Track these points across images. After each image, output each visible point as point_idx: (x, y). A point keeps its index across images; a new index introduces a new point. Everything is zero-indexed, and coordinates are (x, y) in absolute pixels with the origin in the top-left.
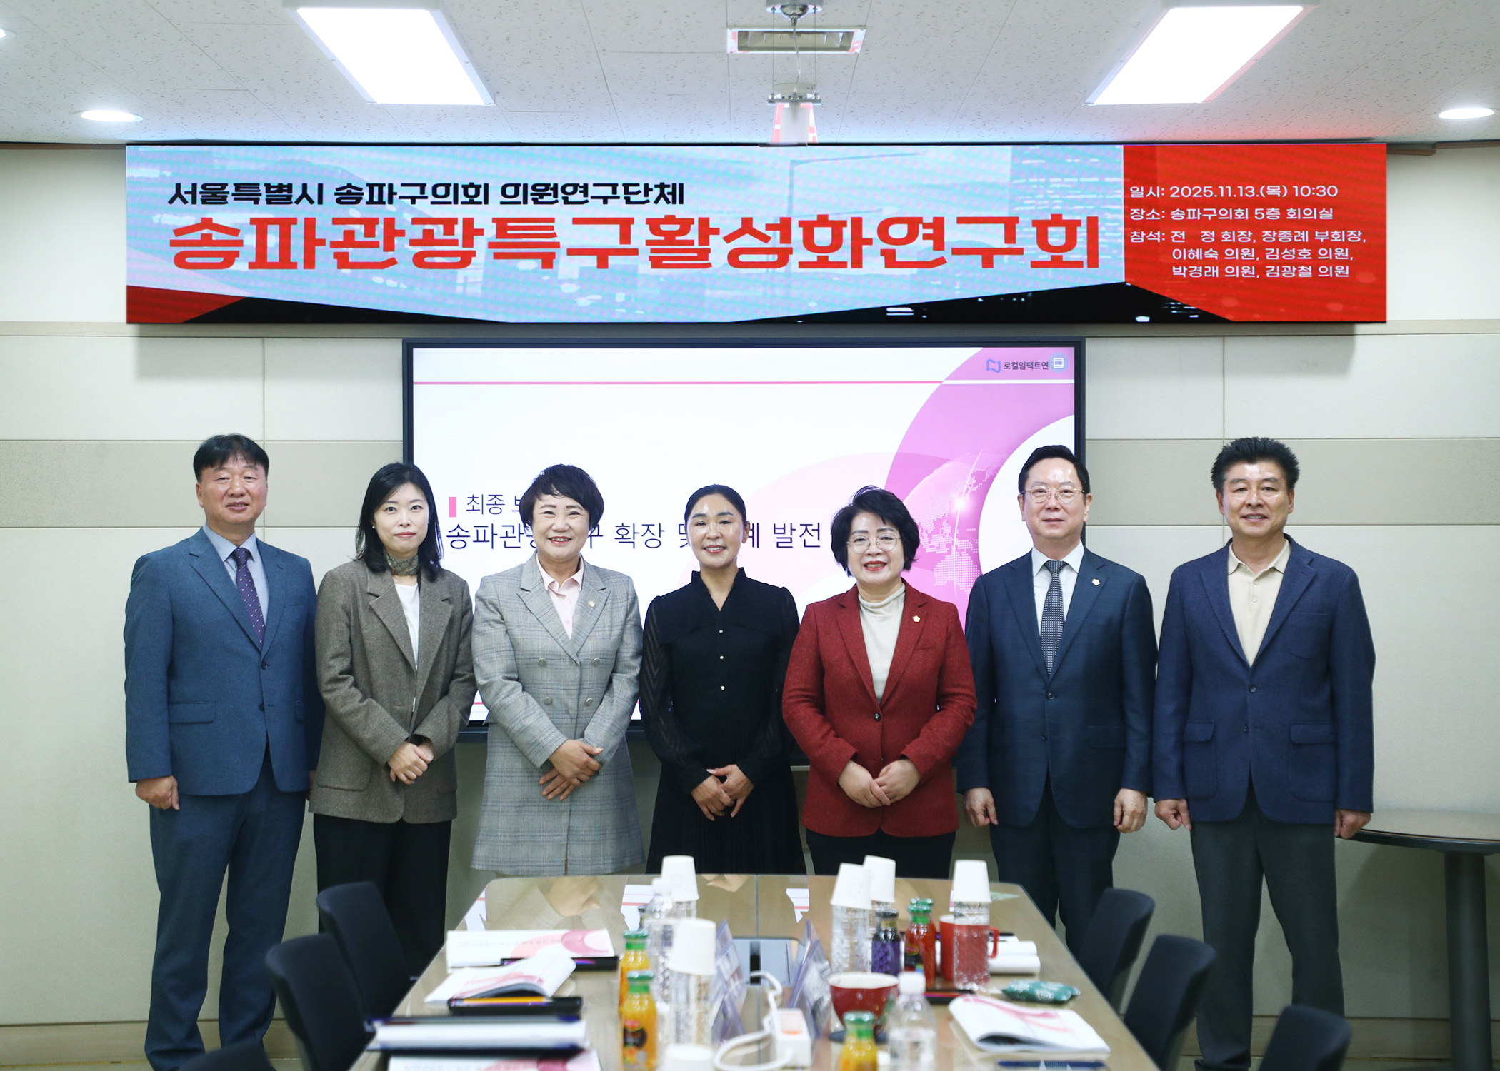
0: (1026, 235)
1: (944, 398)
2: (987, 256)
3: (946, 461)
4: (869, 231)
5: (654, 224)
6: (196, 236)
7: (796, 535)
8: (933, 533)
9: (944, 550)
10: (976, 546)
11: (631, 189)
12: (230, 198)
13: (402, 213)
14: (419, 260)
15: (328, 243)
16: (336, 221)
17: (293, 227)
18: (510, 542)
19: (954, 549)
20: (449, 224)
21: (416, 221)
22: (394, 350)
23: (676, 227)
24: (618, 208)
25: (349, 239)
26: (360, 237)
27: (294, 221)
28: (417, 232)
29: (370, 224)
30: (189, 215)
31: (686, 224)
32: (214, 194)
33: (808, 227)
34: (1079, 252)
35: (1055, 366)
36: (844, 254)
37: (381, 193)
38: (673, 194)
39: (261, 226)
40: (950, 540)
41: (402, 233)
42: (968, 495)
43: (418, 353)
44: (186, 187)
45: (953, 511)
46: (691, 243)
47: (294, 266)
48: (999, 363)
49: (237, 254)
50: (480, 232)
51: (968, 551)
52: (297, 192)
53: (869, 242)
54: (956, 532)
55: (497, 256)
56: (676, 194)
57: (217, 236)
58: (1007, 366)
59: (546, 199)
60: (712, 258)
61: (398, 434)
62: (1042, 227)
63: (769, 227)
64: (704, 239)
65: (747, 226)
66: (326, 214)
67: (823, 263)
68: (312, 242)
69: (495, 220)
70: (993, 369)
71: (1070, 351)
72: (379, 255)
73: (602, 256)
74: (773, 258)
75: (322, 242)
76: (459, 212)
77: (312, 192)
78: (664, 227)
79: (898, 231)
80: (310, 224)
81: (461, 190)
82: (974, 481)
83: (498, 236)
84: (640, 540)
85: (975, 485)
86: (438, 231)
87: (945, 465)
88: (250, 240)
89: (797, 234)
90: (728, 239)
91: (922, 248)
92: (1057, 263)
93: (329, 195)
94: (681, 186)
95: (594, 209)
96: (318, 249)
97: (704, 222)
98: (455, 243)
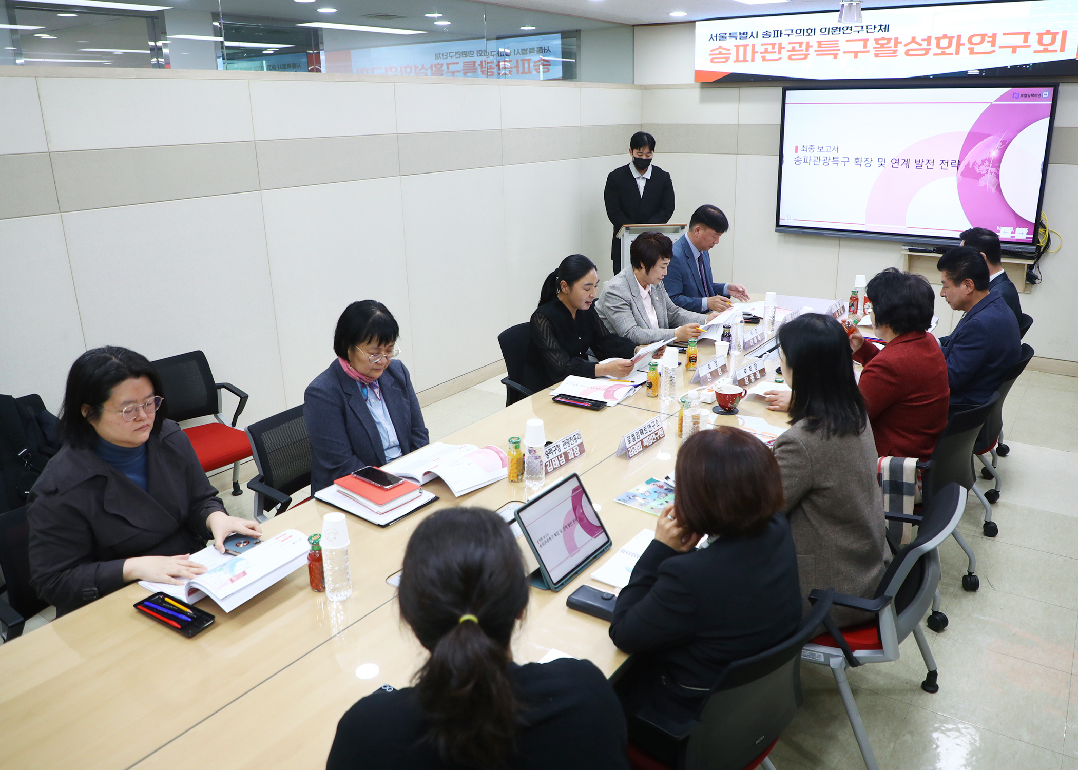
0: (1033, 39)
1: (993, 109)
2: (1014, 49)
3: (990, 135)
4: (964, 40)
5: (877, 41)
6: (717, 52)
7: (924, 164)
8: (981, 165)
9: (984, 172)
10: (999, 171)
11: (868, 27)
12: (728, 38)
13: (784, 40)
14: (790, 58)
15: (759, 53)
16: (762, 44)
17: (748, 47)
18: (816, 163)
19: (989, 172)
20: (801, 44)
21: (789, 43)
22: (779, 91)
23: (885, 41)
24: (863, 35)
25: (766, 51)
26: (770, 50)
27: (748, 45)
28: (789, 47)
29: (773, 45)
30: (716, 44)
31: (889, 40)
32: (723, 37)
33: (938, 39)
34: (1057, 46)
35: (1044, 96)
36: (953, 49)
37: (778, 34)
38: (885, 28)
39: (737, 47)
40: (987, 168)
41: (784, 48)
42: (998, 150)
43: (788, 92)
44: (714, 35)
45: (991, 156)
46: (891, 47)
47: (748, 61)
48: (1019, 94)
49: (729, 58)
50: (812, 46)
51: (995, 173)
52: (749, 35)
53: (963, 44)
54: (991, 165)
55: (817, 55)
56: (887, 28)
57: (724, 52)
58: (1022, 96)
59: (836, 33)
60: (898, 53)
61: (780, 123)
62: (1040, 36)
63: (923, 40)
64: (896, 46)
65: (913, 40)
66: (759, 42)
67: (943, 54)
68: (754, 52)
69: (817, 42)
70: (1015, 97)
71: (1052, 89)
72: (776, 56)
73: (856, 54)
74: (923, 52)
75: (757, 52)
76: (804, 39)
77: (755, 35)
78: (880, 42)
79: (976, 40)
80: (753, 46)
81: (805, 31)
82: (1001, 144)
83: (818, 47)
84: (863, 164)
85: (1001, 146)
86: (797, 47)
87: (989, 137)
88: (733, 51)
89: (934, 42)
90: (906, 45)
91: (986, 46)
92: (1046, 51)
93: (760, 35)
94: (888, 25)
95: (854, 35)
96: (756, 55)
97: (896, 39)
98: (802, 51)
